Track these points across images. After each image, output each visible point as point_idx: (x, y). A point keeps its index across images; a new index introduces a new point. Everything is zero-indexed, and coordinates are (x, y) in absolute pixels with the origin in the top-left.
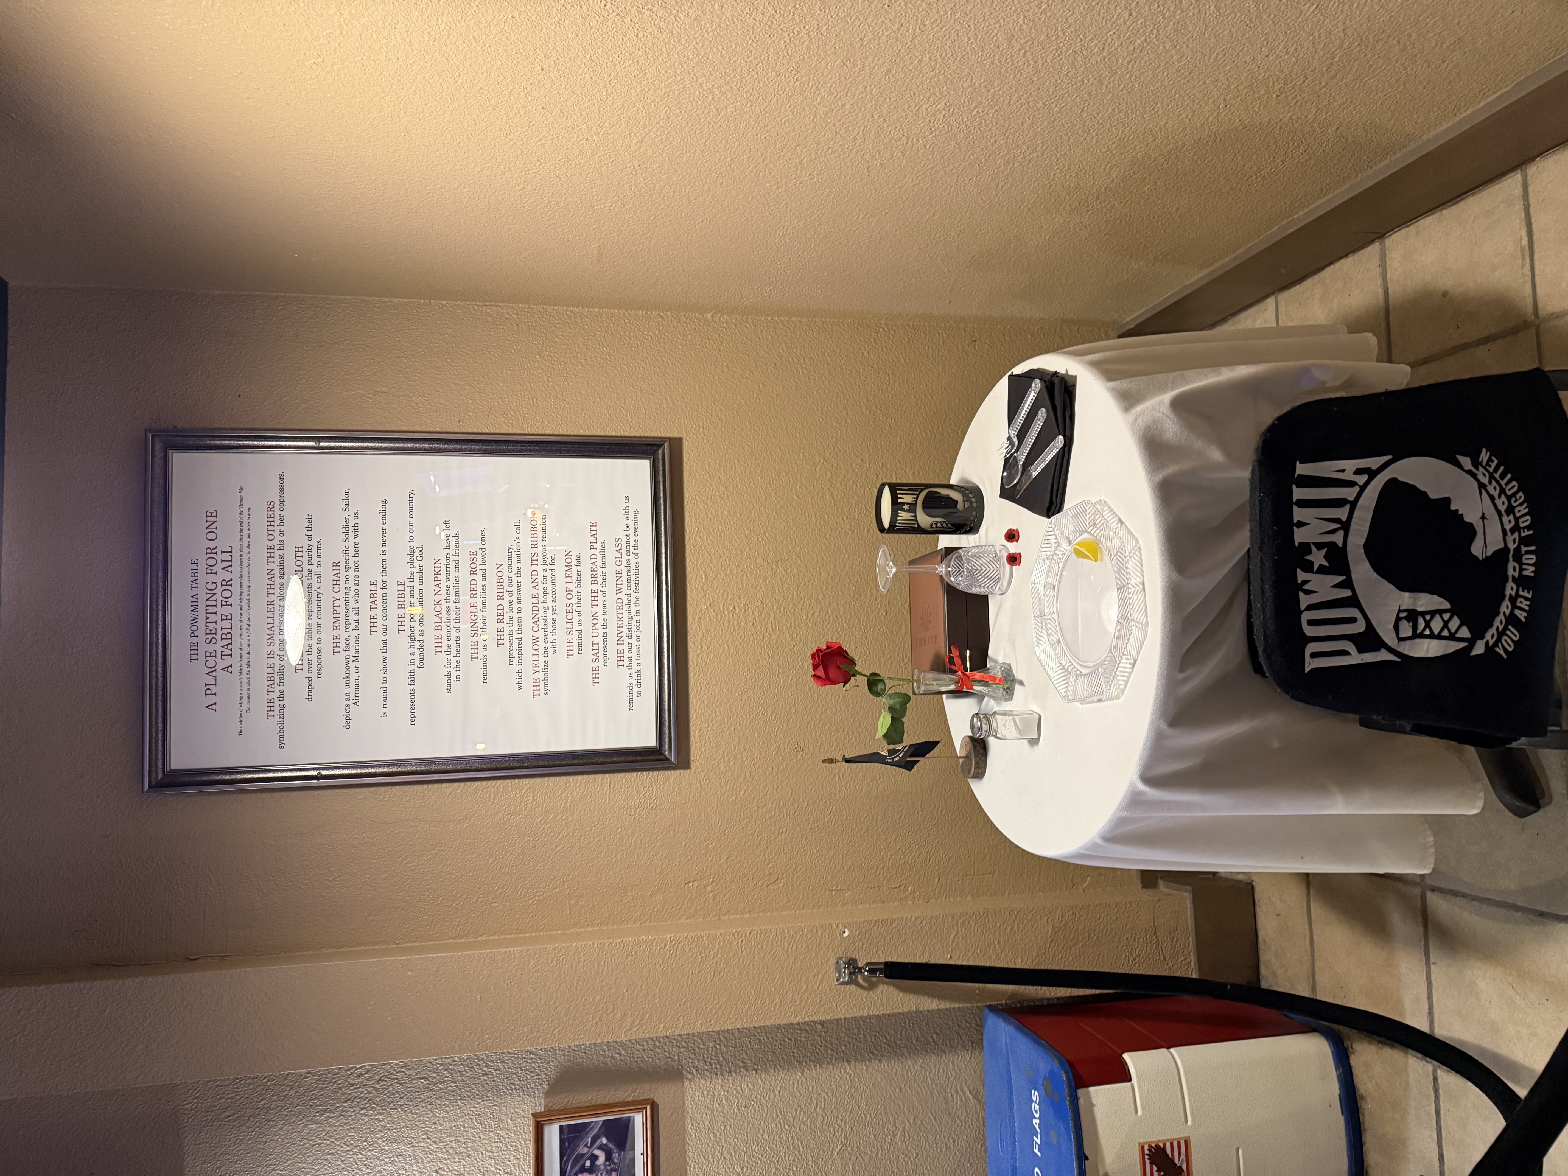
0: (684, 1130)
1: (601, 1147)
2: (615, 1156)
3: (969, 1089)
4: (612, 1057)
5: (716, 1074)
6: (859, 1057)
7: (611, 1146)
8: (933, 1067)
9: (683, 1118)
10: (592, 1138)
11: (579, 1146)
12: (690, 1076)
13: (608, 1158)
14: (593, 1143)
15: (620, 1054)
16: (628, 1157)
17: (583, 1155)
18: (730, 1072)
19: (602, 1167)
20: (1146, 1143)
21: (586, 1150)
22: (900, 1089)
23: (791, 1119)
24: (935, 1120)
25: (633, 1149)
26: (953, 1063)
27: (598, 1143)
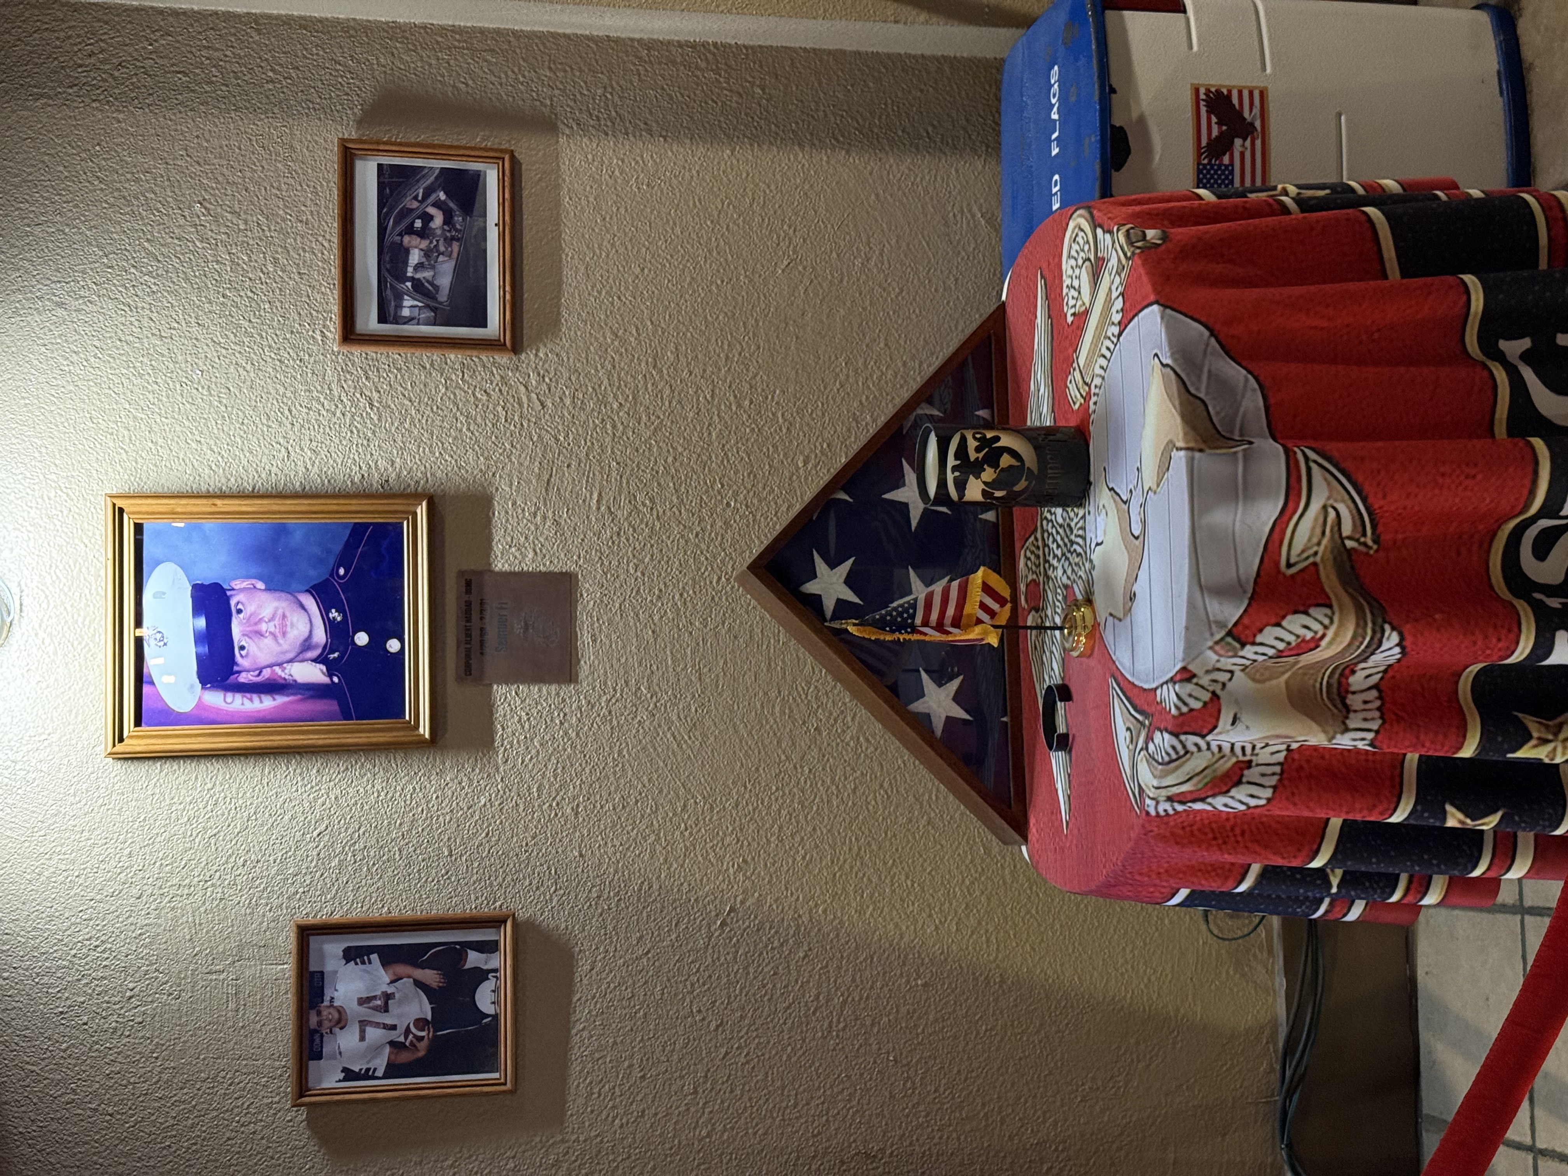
0: (558, 204)
1: (437, 205)
2: (458, 219)
3: (980, 209)
4: (454, 86)
5: (607, 134)
6: (816, 142)
7: (452, 205)
8: (926, 171)
9: (557, 187)
10: (425, 189)
11: (405, 196)
12: (567, 131)
13: (448, 220)
14: (426, 196)
15: (467, 85)
16: (478, 223)
17: (411, 210)
18: (627, 134)
19: (439, 232)
20: (1202, 85)
21: (415, 204)
22: (877, 195)
23: (715, 213)
24: (928, 245)
25: (484, 215)
26: (957, 171)
27: (433, 198)
